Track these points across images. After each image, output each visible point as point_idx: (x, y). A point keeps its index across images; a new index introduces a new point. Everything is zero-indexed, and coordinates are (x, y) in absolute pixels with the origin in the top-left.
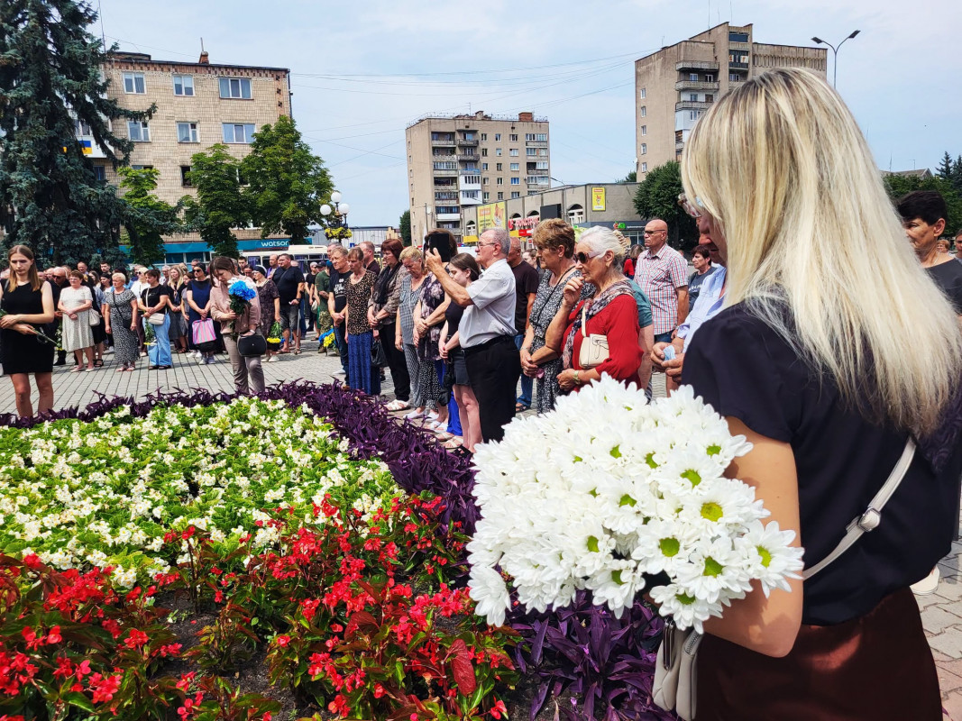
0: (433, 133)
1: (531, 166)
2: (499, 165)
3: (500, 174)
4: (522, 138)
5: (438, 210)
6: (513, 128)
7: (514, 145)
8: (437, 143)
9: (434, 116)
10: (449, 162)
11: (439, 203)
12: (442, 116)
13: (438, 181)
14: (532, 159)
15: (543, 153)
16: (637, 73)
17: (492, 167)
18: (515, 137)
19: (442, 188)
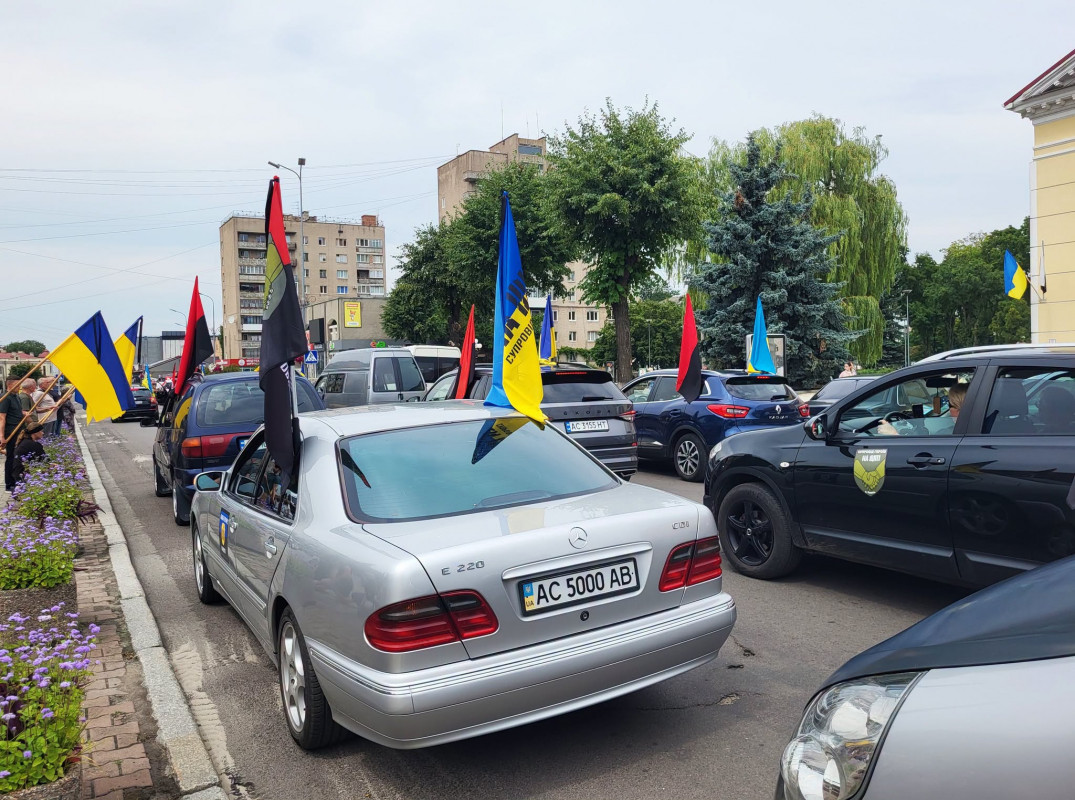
0: (239, 233)
1: (362, 274)
2: (323, 274)
3: (324, 282)
4: (352, 243)
5: (245, 320)
6: (340, 232)
7: (341, 249)
8: (244, 245)
9: (241, 214)
10: (260, 266)
11: (246, 312)
12: (252, 215)
13: (244, 287)
14: (363, 267)
15: (377, 260)
16: (439, 180)
17: (315, 274)
18: (343, 242)
19: (249, 295)
